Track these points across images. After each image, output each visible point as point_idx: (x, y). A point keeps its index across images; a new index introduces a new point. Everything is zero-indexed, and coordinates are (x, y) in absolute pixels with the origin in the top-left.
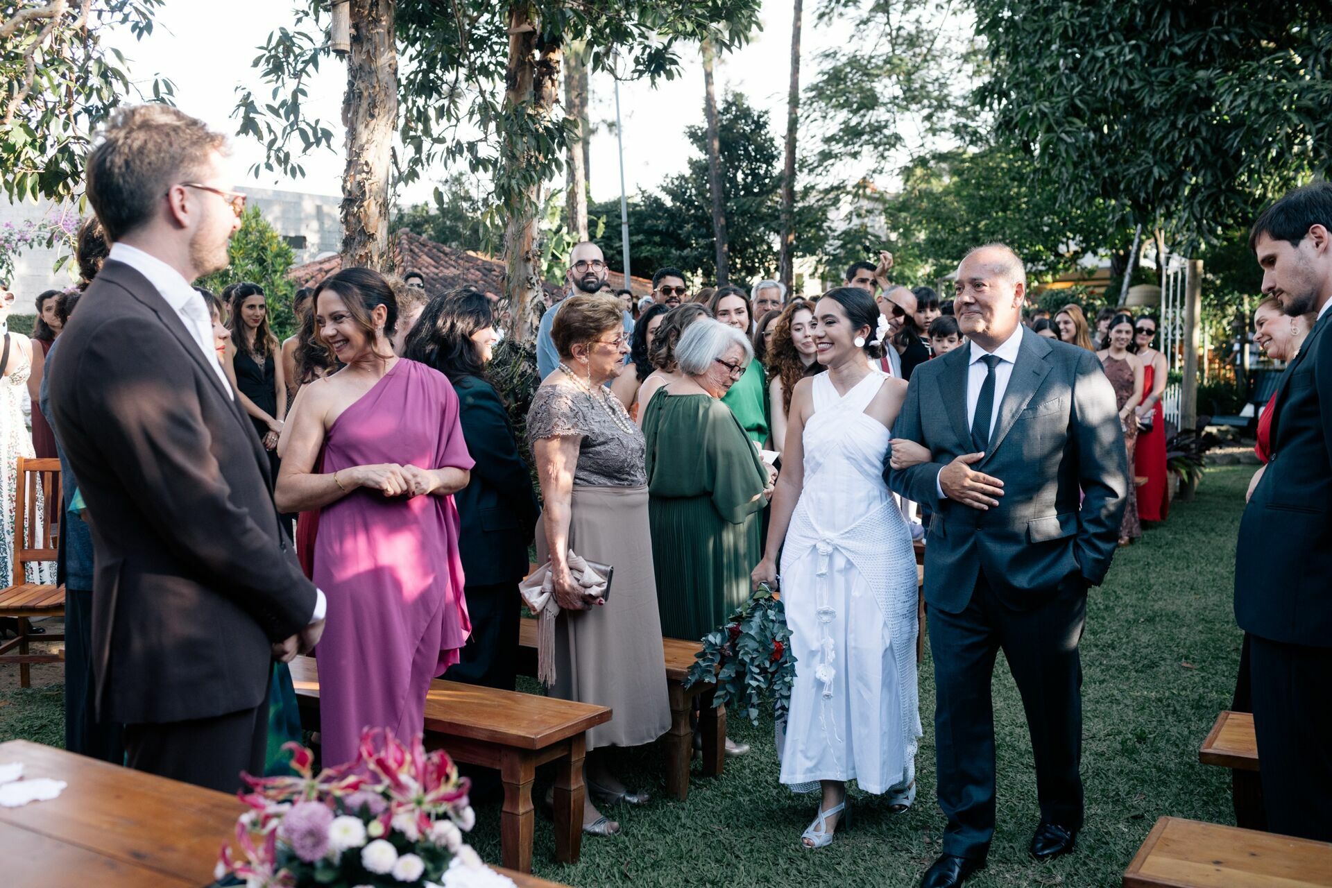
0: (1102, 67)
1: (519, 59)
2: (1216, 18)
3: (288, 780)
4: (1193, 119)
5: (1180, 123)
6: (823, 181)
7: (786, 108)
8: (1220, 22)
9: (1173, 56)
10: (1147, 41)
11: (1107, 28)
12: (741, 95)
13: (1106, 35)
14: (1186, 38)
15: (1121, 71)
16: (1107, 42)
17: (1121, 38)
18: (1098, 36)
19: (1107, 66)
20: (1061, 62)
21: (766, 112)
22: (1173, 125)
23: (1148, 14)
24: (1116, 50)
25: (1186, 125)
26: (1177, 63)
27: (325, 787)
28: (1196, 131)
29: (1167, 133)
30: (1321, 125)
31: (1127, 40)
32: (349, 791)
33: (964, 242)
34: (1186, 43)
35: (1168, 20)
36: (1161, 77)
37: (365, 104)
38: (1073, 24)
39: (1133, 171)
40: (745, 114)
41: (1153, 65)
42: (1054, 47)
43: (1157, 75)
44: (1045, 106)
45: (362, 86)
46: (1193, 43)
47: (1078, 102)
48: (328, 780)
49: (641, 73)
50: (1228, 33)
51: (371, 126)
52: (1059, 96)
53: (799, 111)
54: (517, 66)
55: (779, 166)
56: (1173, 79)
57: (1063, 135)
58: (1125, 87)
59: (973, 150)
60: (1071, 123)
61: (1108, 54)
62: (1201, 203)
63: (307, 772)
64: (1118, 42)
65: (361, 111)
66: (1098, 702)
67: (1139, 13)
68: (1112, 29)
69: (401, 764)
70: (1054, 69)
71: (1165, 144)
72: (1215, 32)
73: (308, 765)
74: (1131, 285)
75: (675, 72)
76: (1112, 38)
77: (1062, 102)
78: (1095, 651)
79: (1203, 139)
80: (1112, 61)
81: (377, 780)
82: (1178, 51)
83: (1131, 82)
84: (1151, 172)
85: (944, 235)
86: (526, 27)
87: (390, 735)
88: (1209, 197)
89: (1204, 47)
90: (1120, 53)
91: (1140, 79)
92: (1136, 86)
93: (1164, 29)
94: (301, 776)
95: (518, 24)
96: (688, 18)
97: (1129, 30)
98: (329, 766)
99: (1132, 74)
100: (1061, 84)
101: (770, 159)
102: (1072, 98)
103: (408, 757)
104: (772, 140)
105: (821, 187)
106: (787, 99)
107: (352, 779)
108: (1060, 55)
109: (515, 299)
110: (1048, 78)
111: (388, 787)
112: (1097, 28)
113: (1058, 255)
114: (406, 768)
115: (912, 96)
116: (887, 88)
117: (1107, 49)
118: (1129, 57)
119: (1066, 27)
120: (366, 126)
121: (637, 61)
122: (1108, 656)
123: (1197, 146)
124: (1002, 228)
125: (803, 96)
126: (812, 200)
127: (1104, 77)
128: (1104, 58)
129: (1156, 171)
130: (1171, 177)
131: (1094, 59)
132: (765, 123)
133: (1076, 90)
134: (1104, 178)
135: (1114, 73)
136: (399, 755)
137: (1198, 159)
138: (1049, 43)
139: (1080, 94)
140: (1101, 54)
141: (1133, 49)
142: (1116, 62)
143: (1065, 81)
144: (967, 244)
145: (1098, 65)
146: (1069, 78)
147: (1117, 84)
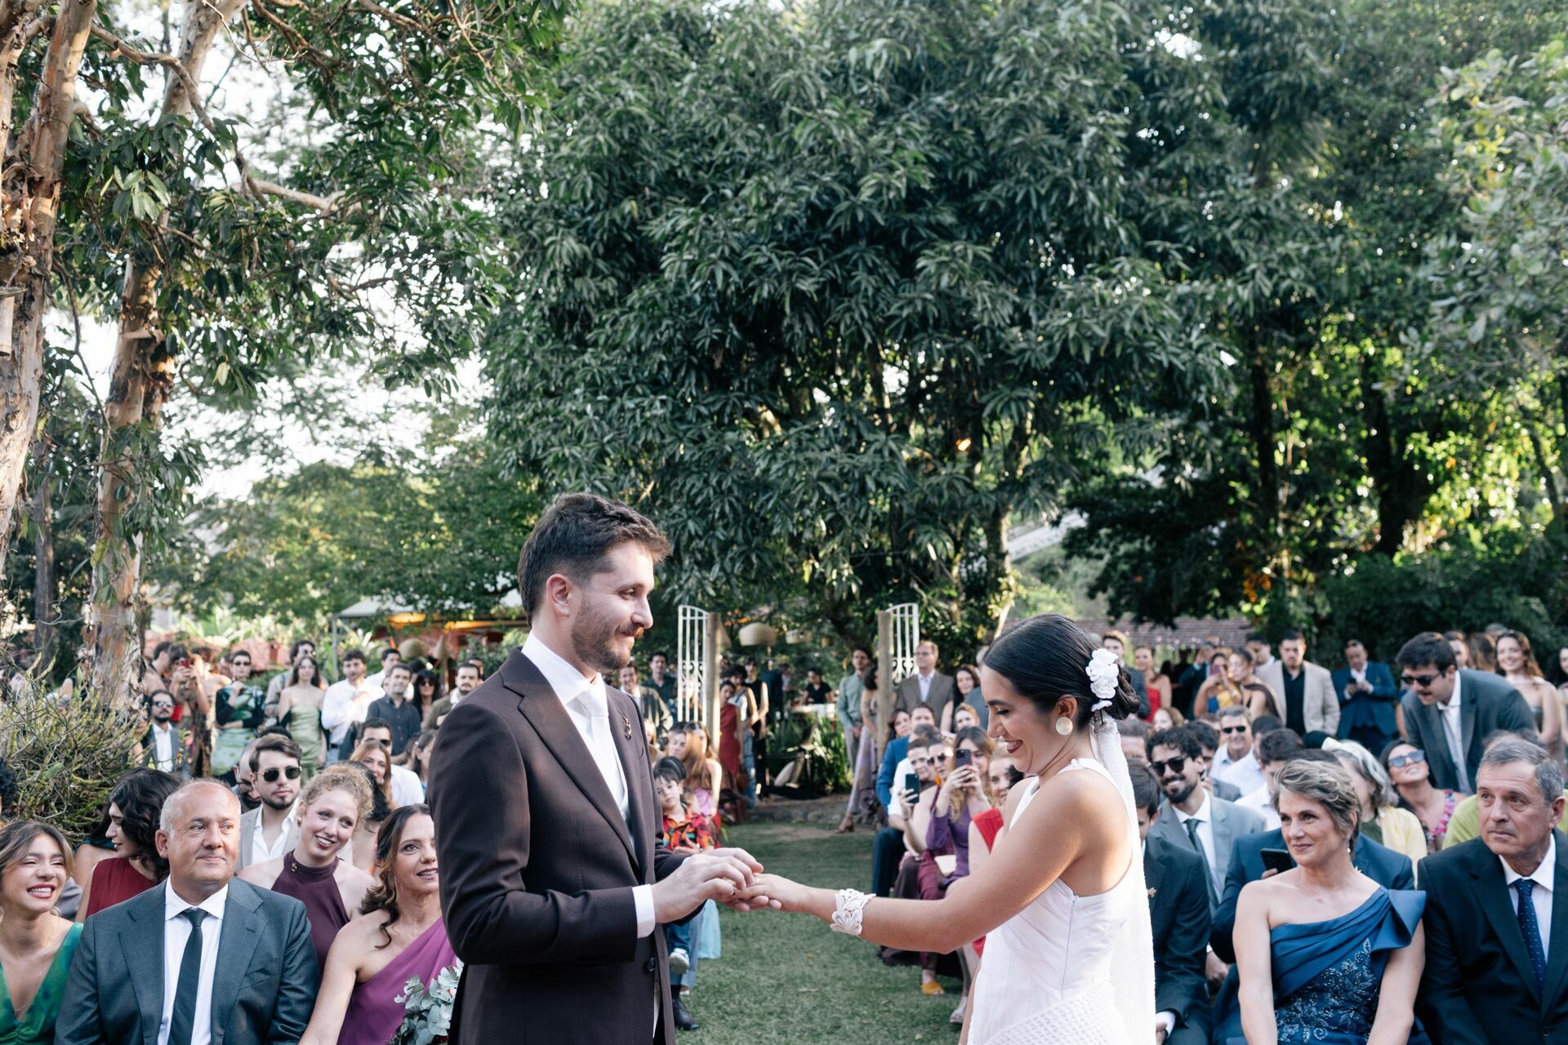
0: (633, 417)
1: (130, 368)
2: (737, 384)
4: (726, 477)
5: (714, 482)
8: (740, 389)
9: (699, 415)
10: (674, 397)
11: (634, 380)
13: (633, 386)
14: (711, 399)
15: (654, 425)
16: (633, 394)
18: (626, 387)
19: (638, 418)
20: (589, 408)
22: (706, 482)
23: (675, 372)
24: (646, 404)
25: (719, 483)
26: (703, 421)
28: (730, 490)
29: (700, 492)
30: (843, 495)
31: (655, 393)
34: (713, 403)
35: (693, 380)
36: (689, 434)
41: (682, 420)
42: (577, 391)
43: (685, 432)
44: (576, 451)
46: (717, 407)
47: (608, 450)
50: (748, 399)
51: (6, 441)
52: (588, 441)
54: (128, 375)
56: (702, 438)
57: (598, 483)
58: (658, 440)
60: (601, 471)
61: (637, 405)
62: (732, 560)
64: (644, 395)
67: (667, 370)
68: (638, 382)
70: (581, 414)
71: (699, 500)
72: (739, 398)
76: (639, 389)
77: (593, 447)
79: (737, 499)
82: (704, 410)
83: (663, 436)
84: (685, 527)
86: (143, 333)
88: (742, 553)
89: (728, 410)
90: (651, 405)
91: (671, 434)
92: (668, 440)
93: (689, 390)
95: (134, 327)
97: (656, 385)
99: (663, 428)
100: (591, 430)
102: (603, 445)
108: (586, 400)
109: (108, 653)
110: (576, 422)
112: (625, 378)
117: (638, 400)
118: (659, 412)
119: (593, 377)
123: (731, 504)
127: (636, 429)
128: (634, 410)
129: (691, 525)
130: (706, 532)
131: (622, 409)
133: (607, 438)
135: (646, 424)
137: (731, 516)
138: (576, 386)
139: (609, 442)
140: (630, 405)
141: (663, 402)
142: (648, 414)
143: (596, 428)
144: (391, 579)
145: (628, 415)
146: (599, 424)
147: (650, 436)
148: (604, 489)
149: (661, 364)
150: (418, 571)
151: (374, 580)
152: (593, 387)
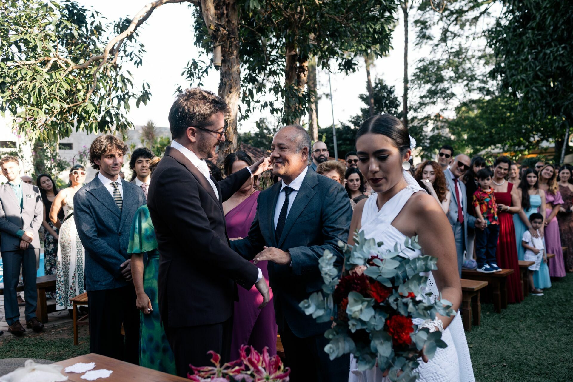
0: (549, 57)
1: (290, 66)
3: (210, 368)
6: (421, 115)
7: (402, 85)
10: (570, 44)
11: (550, 40)
12: (382, 80)
13: (550, 43)
15: (558, 58)
16: (550, 46)
17: (557, 44)
18: (546, 44)
19: (552, 57)
20: (530, 56)
21: (394, 86)
24: (555, 49)
27: (225, 371)
31: (560, 44)
32: (236, 373)
33: (486, 138)
37: (227, 88)
38: (534, 40)
39: (566, 103)
40: (384, 87)
42: (526, 50)
44: (523, 76)
45: (226, 80)
47: (539, 73)
48: (227, 368)
49: (342, 70)
51: (230, 97)
52: (530, 71)
53: (409, 86)
54: (290, 69)
55: (400, 109)
57: (534, 88)
58: (561, 65)
59: (488, 98)
60: (536, 83)
61: (551, 52)
63: (218, 365)
64: (556, 46)
65: (226, 91)
66: (567, 344)
67: (565, 32)
68: (553, 41)
69: (258, 361)
70: (526, 60)
73: (218, 362)
74: (566, 154)
75: (356, 69)
76: (553, 44)
77: (531, 73)
78: (563, 321)
80: (553, 55)
81: (249, 369)
83: (564, 63)
85: (476, 135)
86: (293, 53)
87: (253, 349)
90: (557, 50)
91: (568, 61)
92: (566, 64)
94: (215, 367)
95: (290, 51)
96: (363, 44)
97: (561, 40)
98: (227, 362)
99: (564, 59)
100: (530, 66)
101: (396, 106)
102: (536, 72)
103: (261, 358)
104: (397, 98)
105: (419, 117)
106: (403, 81)
107: (237, 368)
108: (529, 53)
110: (524, 64)
111: (253, 371)
112: (545, 40)
113: (529, 142)
114: (260, 363)
115: (459, 77)
116: (448, 73)
117: (551, 49)
118: (562, 52)
119: (531, 41)
120: (228, 97)
121: (340, 65)
122: (570, 323)
124: (504, 131)
125: (410, 78)
126: (415, 123)
127: (551, 62)
128: (550, 53)
131: (545, 54)
132: (394, 91)
133: (538, 68)
134: (553, 107)
135: (555, 59)
136: (257, 357)
138: (524, 48)
139: (539, 70)
140: (548, 51)
141: (563, 48)
142: (556, 54)
143: (532, 65)
144: (487, 139)
145: (547, 57)
146: (534, 63)
147: (557, 64)
148: (537, 90)
149: (563, 30)
150: (498, 136)
151: (482, 140)
152: (532, 47)
